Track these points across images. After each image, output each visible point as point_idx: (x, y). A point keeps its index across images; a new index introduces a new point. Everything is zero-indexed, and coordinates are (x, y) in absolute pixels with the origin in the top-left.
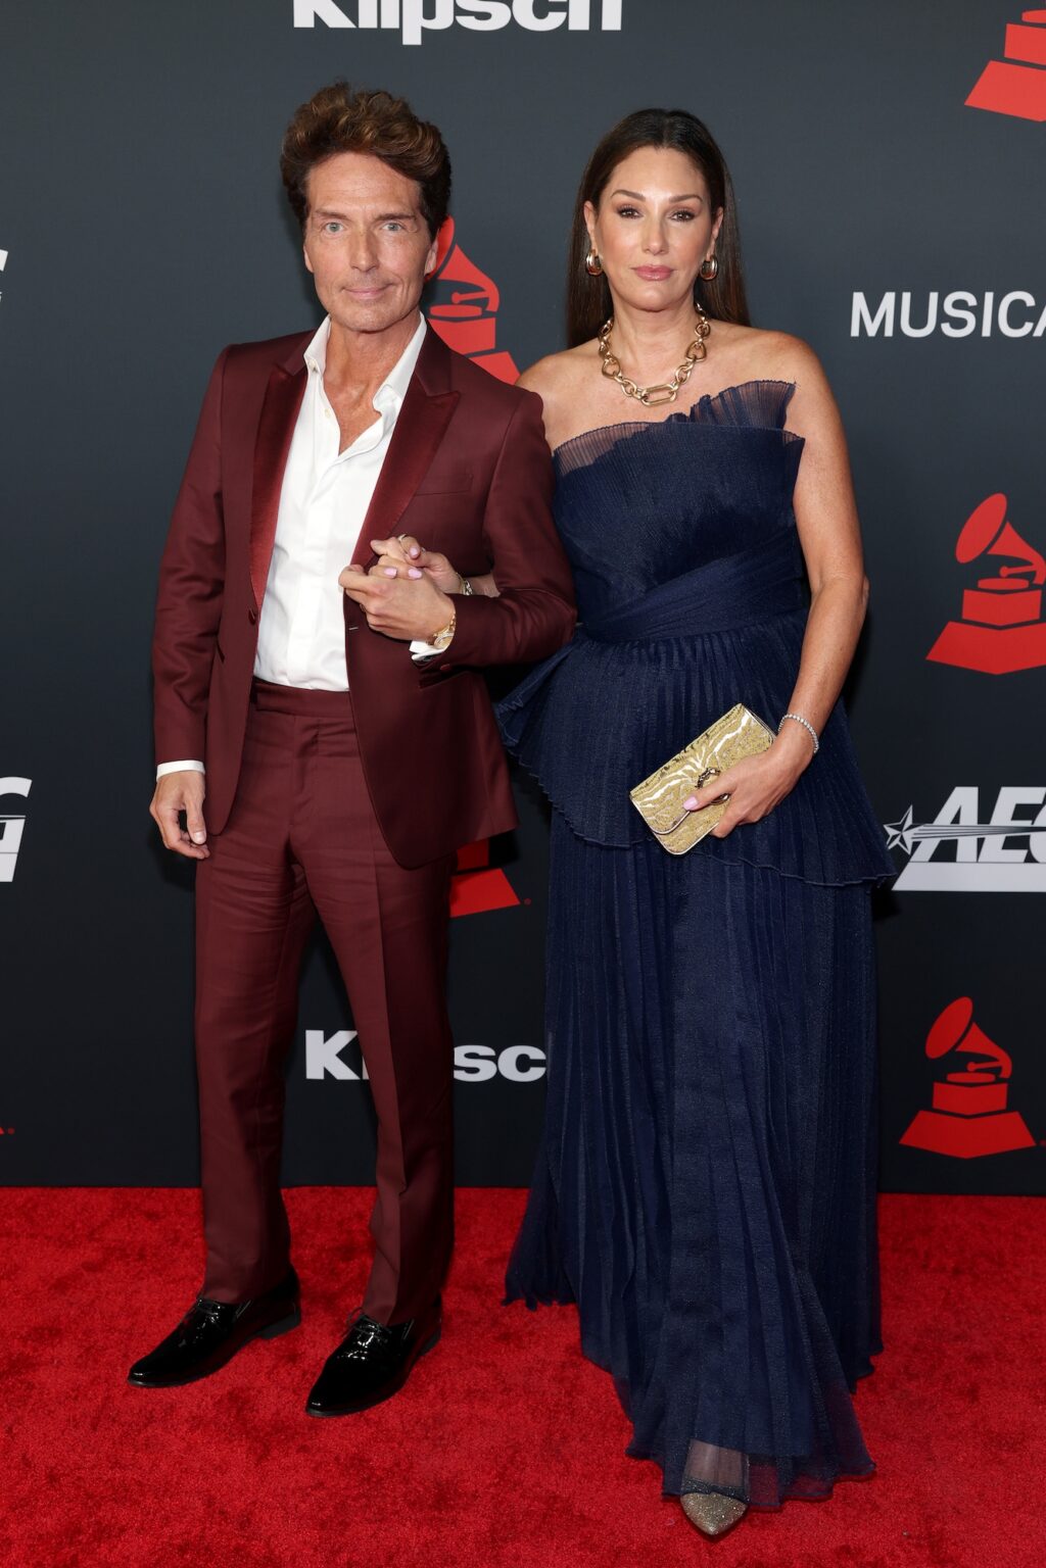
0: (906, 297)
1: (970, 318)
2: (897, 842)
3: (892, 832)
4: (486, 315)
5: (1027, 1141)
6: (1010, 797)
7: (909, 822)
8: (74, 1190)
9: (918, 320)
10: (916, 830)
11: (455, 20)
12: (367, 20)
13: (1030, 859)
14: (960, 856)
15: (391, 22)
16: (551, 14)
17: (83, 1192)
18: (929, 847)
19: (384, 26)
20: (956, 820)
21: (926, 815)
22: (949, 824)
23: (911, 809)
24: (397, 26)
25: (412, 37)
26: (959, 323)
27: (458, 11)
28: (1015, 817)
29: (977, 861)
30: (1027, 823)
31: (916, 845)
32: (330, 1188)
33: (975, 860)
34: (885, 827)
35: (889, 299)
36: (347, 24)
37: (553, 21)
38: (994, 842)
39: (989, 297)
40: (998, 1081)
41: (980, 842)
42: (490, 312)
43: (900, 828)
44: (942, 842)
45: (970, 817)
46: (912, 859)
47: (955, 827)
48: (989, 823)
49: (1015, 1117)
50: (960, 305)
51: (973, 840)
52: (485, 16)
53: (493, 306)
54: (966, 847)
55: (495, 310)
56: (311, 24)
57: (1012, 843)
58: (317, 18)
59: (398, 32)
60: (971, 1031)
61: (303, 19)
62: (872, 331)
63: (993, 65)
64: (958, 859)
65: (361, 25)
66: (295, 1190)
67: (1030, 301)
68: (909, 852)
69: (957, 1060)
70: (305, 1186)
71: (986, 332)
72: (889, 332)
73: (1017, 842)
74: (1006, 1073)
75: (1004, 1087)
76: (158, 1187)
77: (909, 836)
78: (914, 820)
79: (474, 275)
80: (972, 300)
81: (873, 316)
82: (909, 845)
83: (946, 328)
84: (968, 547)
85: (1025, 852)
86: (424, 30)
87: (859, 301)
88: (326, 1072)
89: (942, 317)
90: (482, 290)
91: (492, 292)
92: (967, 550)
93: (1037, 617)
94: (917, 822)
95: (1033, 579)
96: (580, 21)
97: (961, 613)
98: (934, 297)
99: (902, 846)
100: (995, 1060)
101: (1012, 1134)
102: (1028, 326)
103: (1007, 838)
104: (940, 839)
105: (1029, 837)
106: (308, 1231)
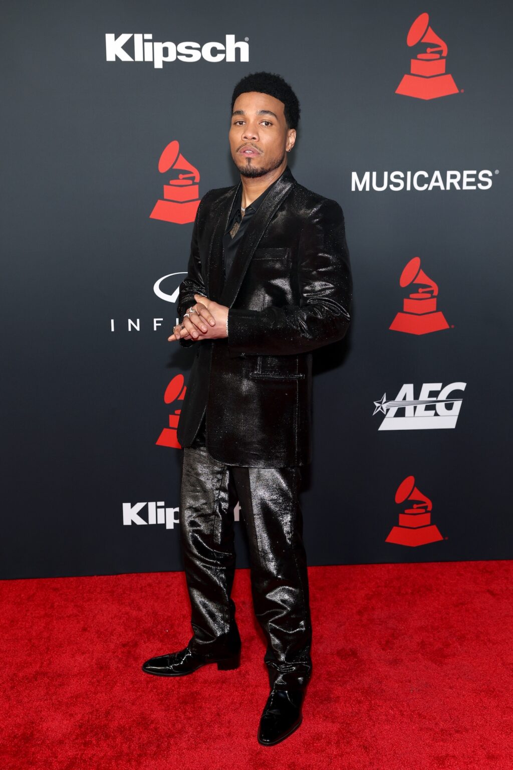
0: (374, 174)
1: (402, 182)
2: (379, 409)
3: (377, 405)
4: (194, 184)
5: (440, 538)
6: (427, 388)
7: (385, 400)
8: (19, 581)
9: (380, 184)
10: (387, 404)
11: (177, 57)
12: (139, 58)
13: (436, 414)
14: (407, 414)
15: (148, 58)
16: (219, 55)
17: (23, 581)
18: (393, 411)
19: (146, 60)
20: (404, 399)
21: (392, 397)
22: (401, 400)
23: (385, 394)
24: (152, 60)
25: (158, 65)
26: (397, 185)
27: (178, 54)
28: (430, 396)
29: (414, 417)
30: (434, 399)
31: (388, 410)
32: (135, 574)
33: (413, 415)
34: (374, 402)
35: (367, 174)
36: (130, 59)
37: (219, 58)
38: (421, 408)
39: (409, 173)
40: (427, 512)
41: (415, 408)
42: (195, 183)
43: (381, 403)
44: (399, 408)
45: (410, 397)
46: (387, 416)
47: (404, 402)
48: (418, 399)
49: (434, 527)
50: (397, 177)
51: (412, 407)
52: (190, 56)
53: (197, 180)
54: (409, 410)
55: (198, 181)
56: (114, 59)
57: (428, 408)
58: (117, 57)
59: (152, 63)
60: (414, 491)
61: (110, 57)
62: (360, 188)
63: (406, 76)
64: (406, 415)
65: (136, 60)
66: (119, 576)
67: (426, 175)
68: (385, 413)
69: (409, 504)
70: (124, 574)
71: (409, 188)
72: (368, 189)
73: (430, 407)
74: (430, 508)
75: (429, 515)
76: (58, 577)
77: (385, 406)
78: (387, 399)
79: (188, 166)
80: (402, 175)
81: (361, 182)
82: (385, 410)
83: (392, 187)
84: (405, 280)
85: (434, 412)
86: (164, 62)
87: (354, 175)
88: (132, 522)
89: (390, 182)
90: (192, 173)
91: (196, 174)
92: (404, 281)
93: (435, 310)
94: (388, 400)
95: (433, 293)
96: (231, 58)
97: (403, 309)
98: (386, 174)
99: (382, 411)
100: (425, 503)
101: (433, 535)
102: (426, 186)
103: (426, 406)
104: (398, 407)
105: (435, 405)
106: (127, 592)
